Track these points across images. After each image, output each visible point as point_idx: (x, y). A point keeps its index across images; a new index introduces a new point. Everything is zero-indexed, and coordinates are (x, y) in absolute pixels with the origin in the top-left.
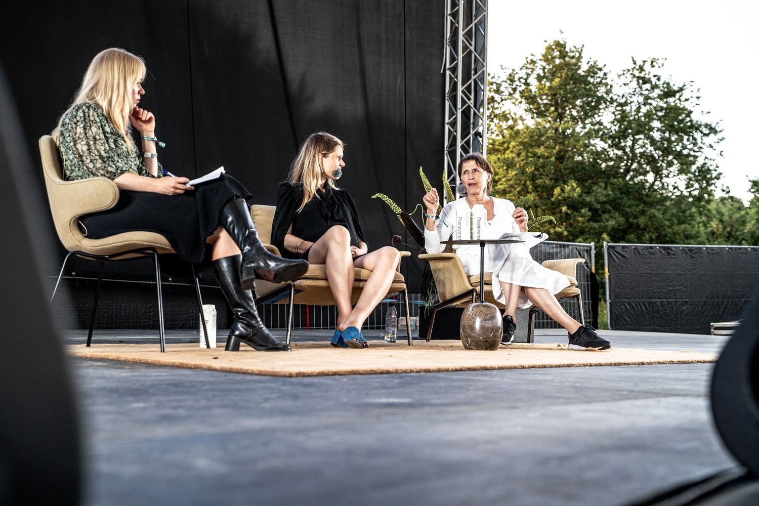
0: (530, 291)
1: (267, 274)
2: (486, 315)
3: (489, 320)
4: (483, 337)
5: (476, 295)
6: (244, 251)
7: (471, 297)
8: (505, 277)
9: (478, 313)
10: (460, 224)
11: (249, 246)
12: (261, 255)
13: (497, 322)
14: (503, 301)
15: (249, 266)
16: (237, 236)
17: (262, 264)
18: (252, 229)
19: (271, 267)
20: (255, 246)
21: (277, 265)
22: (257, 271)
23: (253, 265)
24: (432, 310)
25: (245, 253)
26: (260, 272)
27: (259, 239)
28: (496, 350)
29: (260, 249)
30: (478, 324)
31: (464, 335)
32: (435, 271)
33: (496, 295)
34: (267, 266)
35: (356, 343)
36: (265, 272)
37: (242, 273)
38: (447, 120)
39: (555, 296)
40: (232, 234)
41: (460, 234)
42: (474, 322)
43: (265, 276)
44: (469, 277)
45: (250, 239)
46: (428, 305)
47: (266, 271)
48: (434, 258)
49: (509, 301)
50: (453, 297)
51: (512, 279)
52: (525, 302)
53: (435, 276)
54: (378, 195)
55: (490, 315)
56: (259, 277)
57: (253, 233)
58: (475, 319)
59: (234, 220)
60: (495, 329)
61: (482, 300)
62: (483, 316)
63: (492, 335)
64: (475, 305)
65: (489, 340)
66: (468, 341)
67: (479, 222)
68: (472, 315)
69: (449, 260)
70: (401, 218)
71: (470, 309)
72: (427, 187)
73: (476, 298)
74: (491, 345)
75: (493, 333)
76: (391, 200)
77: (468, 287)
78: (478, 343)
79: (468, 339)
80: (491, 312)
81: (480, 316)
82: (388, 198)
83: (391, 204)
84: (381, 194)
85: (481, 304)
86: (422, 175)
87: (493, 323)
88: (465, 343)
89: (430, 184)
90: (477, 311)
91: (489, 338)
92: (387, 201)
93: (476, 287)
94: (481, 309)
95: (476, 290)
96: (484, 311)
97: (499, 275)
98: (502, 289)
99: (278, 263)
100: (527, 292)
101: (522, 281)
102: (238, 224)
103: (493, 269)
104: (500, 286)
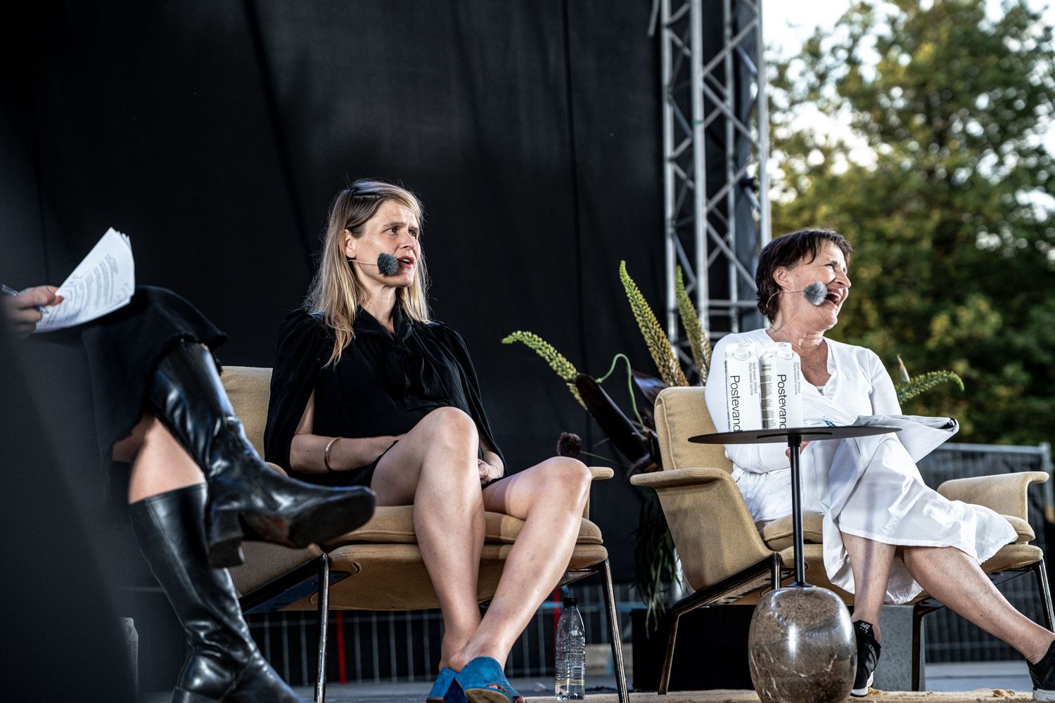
0: (917, 555)
1: (272, 526)
2: (812, 618)
3: (820, 629)
4: (808, 672)
5: (781, 569)
6: (213, 473)
8: (853, 523)
9: (793, 614)
10: (735, 390)
11: (224, 458)
12: (256, 478)
13: (840, 634)
15: (226, 507)
16: (192, 437)
17: (259, 503)
18: (230, 418)
19: (281, 509)
20: (239, 459)
21: (296, 503)
22: (247, 521)
23: (236, 505)
24: (666, 616)
25: (215, 476)
26: (255, 521)
27: (247, 441)
29: (252, 464)
30: (793, 642)
31: (760, 670)
32: (674, 514)
33: (832, 569)
34: (273, 505)
35: (498, 695)
36: (268, 521)
37: (208, 524)
38: (669, 151)
40: (179, 433)
41: (736, 417)
42: (785, 635)
43: (267, 531)
44: (760, 525)
45: (227, 442)
46: (653, 605)
47: (268, 517)
48: (672, 481)
49: (864, 583)
50: (722, 577)
51: (869, 528)
52: (905, 588)
53: (673, 528)
54: (518, 335)
55: (824, 617)
56: (252, 534)
57: (233, 427)
58: (786, 628)
59: (183, 396)
60: (836, 653)
61: (799, 580)
62: (806, 619)
63: (830, 666)
64: (783, 594)
65: (825, 680)
66: (771, 684)
67: (781, 385)
68: (779, 617)
69: (707, 486)
70: (577, 390)
71: (771, 604)
72: (641, 311)
73: (783, 576)
74: (828, 692)
75: (832, 662)
76: (552, 346)
77: (759, 551)
78: (797, 688)
79: (770, 680)
80: (824, 609)
81: (798, 619)
82: (543, 341)
83: (552, 357)
84: (525, 333)
85: (797, 591)
86: (625, 281)
87: (831, 636)
88: (763, 691)
89: (646, 303)
90: (788, 607)
91: (823, 675)
92: (540, 349)
93: (781, 550)
94: (797, 603)
95: (783, 557)
96: (807, 607)
97: (842, 519)
98: (846, 553)
99: (300, 498)
100: (911, 560)
101: (898, 531)
102: (193, 407)
103: (823, 502)
104: (841, 547)
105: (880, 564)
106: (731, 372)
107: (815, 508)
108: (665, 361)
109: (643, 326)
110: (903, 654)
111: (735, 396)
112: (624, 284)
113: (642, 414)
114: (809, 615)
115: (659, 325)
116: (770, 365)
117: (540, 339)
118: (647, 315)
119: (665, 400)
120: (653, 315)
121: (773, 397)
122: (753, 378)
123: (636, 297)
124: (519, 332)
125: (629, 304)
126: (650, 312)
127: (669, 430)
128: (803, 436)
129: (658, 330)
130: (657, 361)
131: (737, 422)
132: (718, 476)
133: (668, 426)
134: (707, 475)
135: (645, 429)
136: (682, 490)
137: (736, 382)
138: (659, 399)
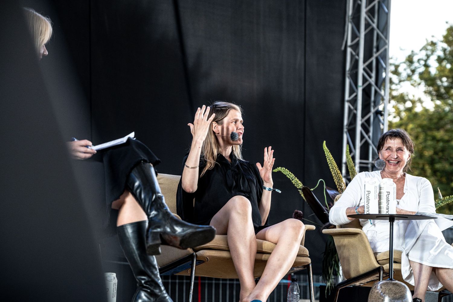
0: (441, 271)
1: (173, 240)
2: (395, 294)
3: (398, 299)
5: (383, 273)
6: (151, 216)
8: (415, 256)
9: (387, 292)
10: (368, 197)
11: (156, 210)
12: (168, 219)
14: (412, 282)
15: (155, 231)
16: (143, 201)
17: (168, 230)
18: (159, 194)
19: (177, 233)
20: (161, 211)
21: (183, 231)
22: (163, 237)
23: (159, 230)
24: (334, 289)
25: (151, 218)
26: (166, 237)
27: (165, 204)
29: (167, 214)
32: (340, 247)
33: (405, 275)
34: (174, 231)
37: (147, 237)
38: (347, 97)
40: (138, 199)
41: (368, 208)
42: (383, 300)
43: (171, 242)
44: (376, 254)
45: (157, 204)
46: (329, 284)
47: (172, 236)
48: (340, 233)
49: (418, 282)
50: (358, 274)
51: (421, 259)
52: (436, 285)
53: (339, 252)
55: (400, 294)
56: (164, 242)
57: (160, 198)
58: (384, 297)
59: (141, 184)
61: (390, 278)
62: (393, 294)
64: (383, 283)
67: (388, 196)
68: (381, 293)
69: (354, 236)
70: (302, 193)
71: (378, 287)
72: (331, 162)
73: (384, 276)
76: (293, 174)
77: (374, 264)
80: (401, 291)
81: (389, 294)
82: (290, 172)
83: (293, 179)
84: (282, 168)
85: (389, 282)
86: (325, 149)
89: (333, 159)
90: (385, 289)
92: (288, 175)
93: (384, 265)
94: (389, 287)
95: (384, 268)
96: (393, 289)
97: (409, 254)
98: (411, 269)
99: (185, 229)
100: (439, 273)
101: (433, 261)
102: (145, 189)
104: (409, 265)
105: (425, 274)
106: (367, 190)
107: (399, 249)
108: (340, 183)
109: (331, 168)
111: (368, 199)
112: (325, 150)
113: (329, 205)
115: (338, 168)
116: (383, 188)
117: (288, 171)
118: (333, 164)
120: (336, 164)
121: (384, 201)
122: (376, 193)
123: (329, 156)
124: (280, 168)
125: (326, 159)
126: (335, 163)
128: (395, 218)
129: (337, 170)
130: (336, 183)
131: (368, 210)
132: (360, 232)
134: (354, 231)
136: (344, 237)
137: (369, 194)
138: (336, 199)
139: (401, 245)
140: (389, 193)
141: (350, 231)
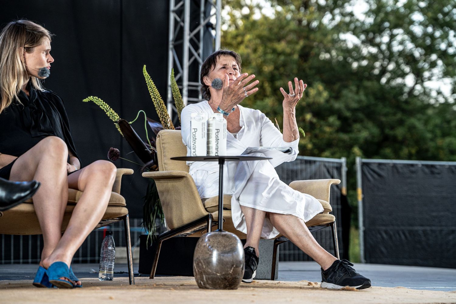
0: (276, 217)
2: (225, 247)
3: (228, 252)
4: (221, 273)
5: (212, 222)
7: (206, 224)
8: (247, 201)
9: (216, 245)
10: (194, 136)
13: (238, 255)
14: (244, 230)
24: (156, 240)
28: (236, 289)
30: (215, 257)
31: (198, 271)
32: (162, 192)
33: (236, 223)
35: (64, 283)
38: (172, 7)
39: (306, 223)
41: (195, 149)
42: (211, 255)
44: (203, 200)
46: (150, 233)
48: (162, 176)
49: (251, 229)
50: (183, 224)
51: (255, 203)
52: (271, 230)
53: (162, 198)
54: (91, 98)
55: (230, 247)
58: (212, 252)
60: (235, 264)
62: (222, 247)
63: (232, 271)
64: (211, 235)
65: (229, 277)
66: (203, 278)
67: (217, 134)
68: (209, 246)
69: (179, 180)
70: (119, 127)
71: (205, 240)
72: (152, 90)
73: (213, 225)
74: (230, 283)
75: (233, 268)
76: (108, 104)
77: (202, 213)
78: (215, 280)
79: (203, 276)
80: (231, 243)
81: (218, 247)
82: (103, 102)
83: (107, 110)
84: (94, 97)
85: (218, 234)
87: (233, 256)
88: (199, 281)
89: (155, 86)
90: (214, 242)
91: (228, 275)
92: (102, 106)
93: (212, 212)
94: (218, 240)
95: (213, 216)
96: (223, 242)
97: (240, 199)
98: (243, 215)
100: (273, 219)
101: (267, 206)
103: (233, 190)
104: (240, 212)
105: (259, 220)
106: (193, 127)
107: (229, 193)
108: (163, 115)
109: (153, 97)
110: (269, 261)
111: (194, 138)
112: (145, 76)
113: (151, 140)
114: (223, 246)
115: (161, 97)
116: (212, 124)
117: (102, 101)
118: (155, 92)
119: (161, 136)
120: (158, 92)
121: (213, 140)
122: (203, 130)
123: (150, 83)
124: (92, 97)
125: (147, 86)
126: (157, 91)
127: (162, 150)
128: (226, 160)
129: (160, 100)
130: (159, 115)
131: (195, 151)
132: (185, 175)
133: (162, 149)
134: (179, 175)
135: (152, 148)
136: (167, 180)
137: (195, 132)
138: (159, 135)
139: (231, 189)
140: (218, 131)
141: (174, 175)
